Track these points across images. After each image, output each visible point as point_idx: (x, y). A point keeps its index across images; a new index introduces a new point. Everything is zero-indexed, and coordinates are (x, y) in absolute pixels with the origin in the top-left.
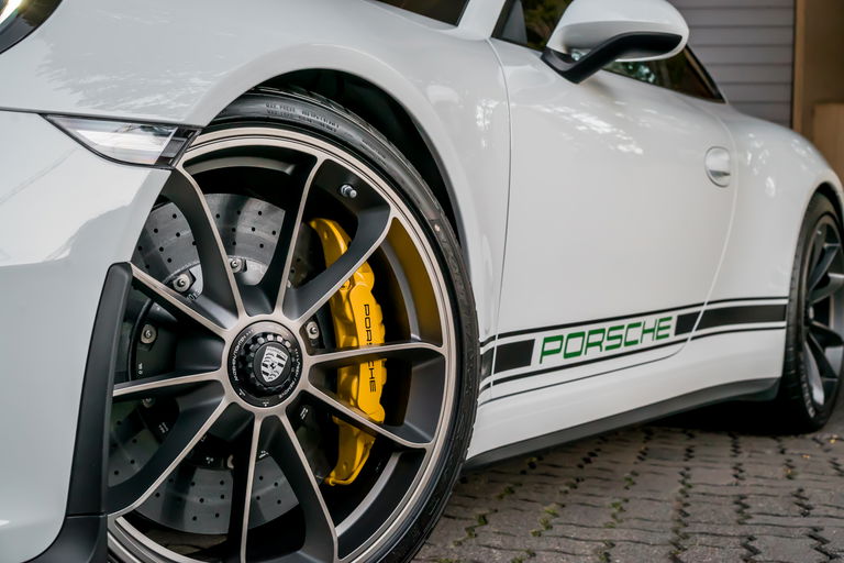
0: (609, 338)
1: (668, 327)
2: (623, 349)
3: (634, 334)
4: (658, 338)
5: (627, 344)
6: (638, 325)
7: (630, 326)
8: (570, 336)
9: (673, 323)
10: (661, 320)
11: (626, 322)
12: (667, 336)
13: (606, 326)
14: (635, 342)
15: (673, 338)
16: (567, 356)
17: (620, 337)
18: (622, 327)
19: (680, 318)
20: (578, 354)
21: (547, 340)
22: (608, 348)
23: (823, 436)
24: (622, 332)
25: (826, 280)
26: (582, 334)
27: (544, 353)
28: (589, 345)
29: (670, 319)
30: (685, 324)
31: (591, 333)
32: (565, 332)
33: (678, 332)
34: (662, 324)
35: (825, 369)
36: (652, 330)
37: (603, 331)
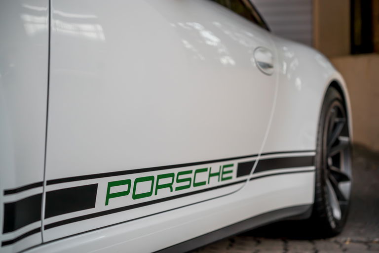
0: (178, 181)
1: (231, 172)
2: (192, 189)
3: (202, 177)
4: (223, 179)
5: (195, 185)
6: (205, 170)
7: (198, 171)
8: (138, 180)
9: (235, 169)
10: (225, 167)
11: (194, 168)
12: (230, 178)
13: (176, 171)
14: (204, 183)
15: (235, 179)
16: (135, 197)
17: (190, 179)
18: (190, 172)
19: (240, 165)
20: (149, 194)
21: (111, 184)
22: (177, 189)
23: (341, 239)
24: (191, 176)
25: (337, 142)
26: (152, 178)
27: (109, 196)
28: (158, 187)
29: (232, 165)
30: (244, 169)
31: (160, 177)
32: (133, 177)
33: (239, 175)
34: (226, 169)
35: (340, 196)
36: (218, 174)
37: (172, 175)
